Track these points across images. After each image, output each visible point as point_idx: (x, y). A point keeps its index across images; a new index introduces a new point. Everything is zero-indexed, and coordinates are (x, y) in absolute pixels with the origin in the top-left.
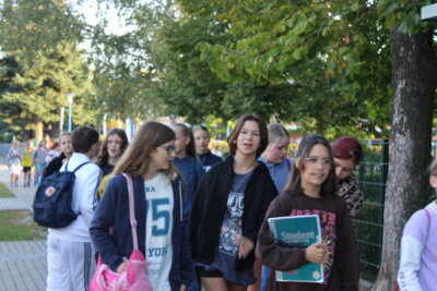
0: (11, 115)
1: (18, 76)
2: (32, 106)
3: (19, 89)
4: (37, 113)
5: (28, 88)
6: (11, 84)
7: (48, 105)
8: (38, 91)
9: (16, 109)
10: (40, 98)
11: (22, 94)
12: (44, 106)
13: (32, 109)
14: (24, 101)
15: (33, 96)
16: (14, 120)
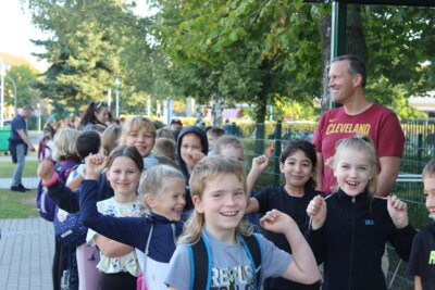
0: (65, 96)
1: (71, 58)
2: (85, 88)
3: (72, 71)
4: (91, 94)
5: (81, 70)
6: (65, 66)
7: (101, 87)
8: (92, 73)
9: (70, 90)
10: (93, 80)
11: (76, 76)
12: (98, 88)
13: (85, 90)
14: (78, 83)
15: (86, 78)
16: (68, 101)
